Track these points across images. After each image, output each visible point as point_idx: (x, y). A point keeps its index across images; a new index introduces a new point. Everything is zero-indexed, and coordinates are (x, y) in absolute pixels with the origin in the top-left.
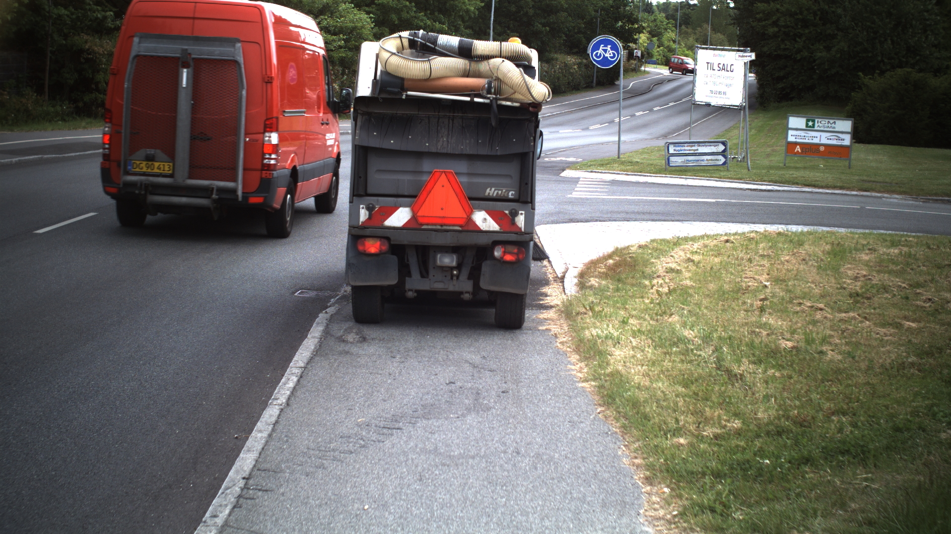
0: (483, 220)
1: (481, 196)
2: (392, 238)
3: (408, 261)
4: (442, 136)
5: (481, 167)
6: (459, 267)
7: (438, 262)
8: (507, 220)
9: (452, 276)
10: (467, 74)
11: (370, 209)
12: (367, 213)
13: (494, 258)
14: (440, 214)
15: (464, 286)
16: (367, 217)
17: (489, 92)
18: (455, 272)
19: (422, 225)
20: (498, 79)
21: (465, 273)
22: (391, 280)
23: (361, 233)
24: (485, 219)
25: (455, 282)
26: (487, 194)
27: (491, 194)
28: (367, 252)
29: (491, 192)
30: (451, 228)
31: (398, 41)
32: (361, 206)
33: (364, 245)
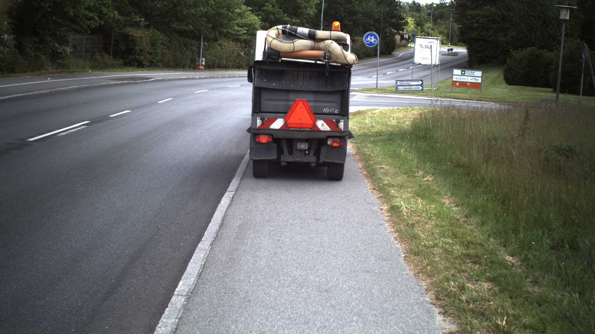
0: (321, 125)
1: (321, 112)
2: (274, 135)
3: (282, 146)
4: (300, 82)
5: (320, 97)
6: (309, 149)
7: (298, 147)
8: (334, 125)
9: (305, 154)
10: (313, 49)
11: (262, 119)
12: (261, 121)
13: (327, 145)
14: (300, 122)
15: (311, 159)
16: (261, 123)
17: (325, 58)
18: (307, 152)
19: (290, 128)
20: (329, 51)
21: (312, 152)
22: (273, 156)
23: (258, 132)
24: (323, 125)
25: (307, 157)
26: (324, 111)
27: (326, 112)
28: (261, 142)
29: (326, 110)
30: (305, 129)
31: (277, 31)
32: (258, 118)
33: (259, 138)
